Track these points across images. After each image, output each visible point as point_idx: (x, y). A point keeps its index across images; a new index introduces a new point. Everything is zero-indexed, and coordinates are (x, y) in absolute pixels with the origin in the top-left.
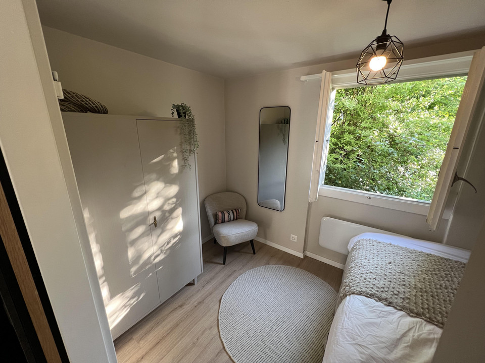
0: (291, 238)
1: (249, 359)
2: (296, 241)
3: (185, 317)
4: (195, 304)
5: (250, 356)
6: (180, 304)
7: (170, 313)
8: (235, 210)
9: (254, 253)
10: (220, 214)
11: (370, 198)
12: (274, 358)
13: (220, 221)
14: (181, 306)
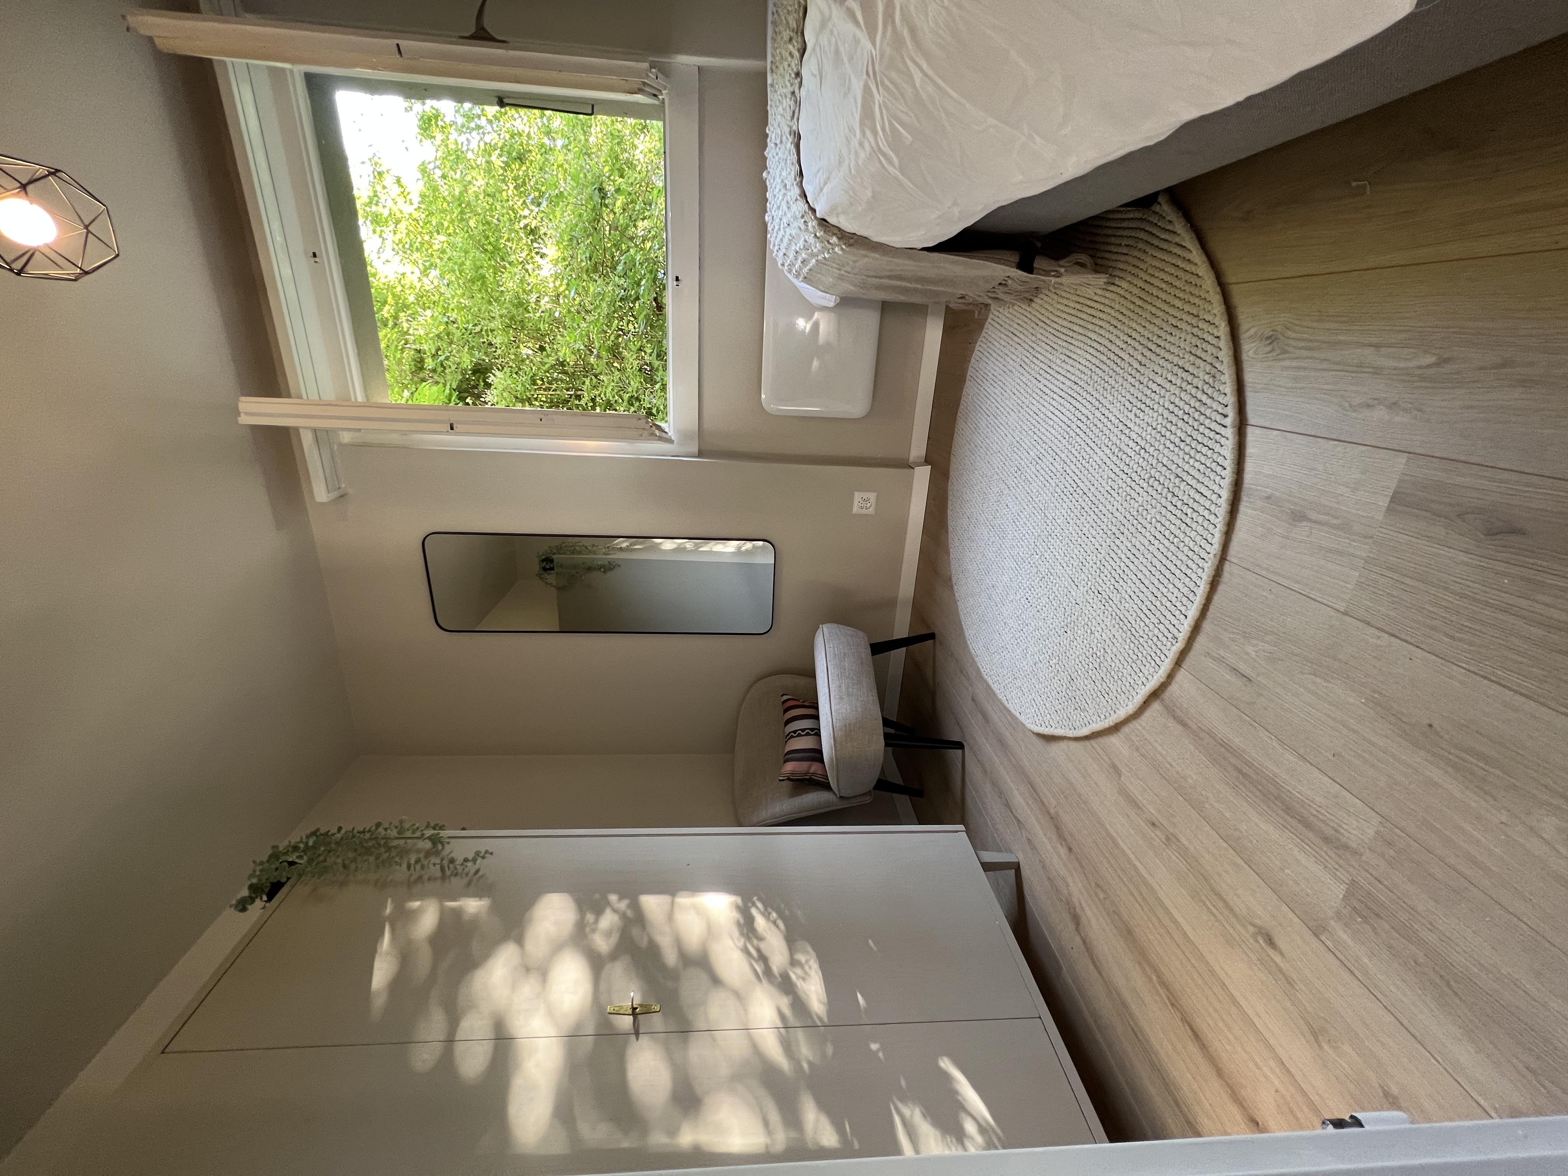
0: (864, 511)
1: (1173, 568)
2: (872, 496)
3: (1102, 896)
4: (1063, 851)
5: (1163, 569)
6: (1072, 926)
7: (1100, 973)
8: (786, 711)
9: (932, 636)
10: (790, 767)
11: (677, 279)
12: (1153, 472)
13: (815, 767)
14: (1076, 920)
